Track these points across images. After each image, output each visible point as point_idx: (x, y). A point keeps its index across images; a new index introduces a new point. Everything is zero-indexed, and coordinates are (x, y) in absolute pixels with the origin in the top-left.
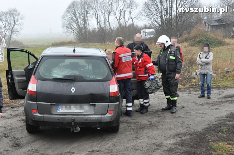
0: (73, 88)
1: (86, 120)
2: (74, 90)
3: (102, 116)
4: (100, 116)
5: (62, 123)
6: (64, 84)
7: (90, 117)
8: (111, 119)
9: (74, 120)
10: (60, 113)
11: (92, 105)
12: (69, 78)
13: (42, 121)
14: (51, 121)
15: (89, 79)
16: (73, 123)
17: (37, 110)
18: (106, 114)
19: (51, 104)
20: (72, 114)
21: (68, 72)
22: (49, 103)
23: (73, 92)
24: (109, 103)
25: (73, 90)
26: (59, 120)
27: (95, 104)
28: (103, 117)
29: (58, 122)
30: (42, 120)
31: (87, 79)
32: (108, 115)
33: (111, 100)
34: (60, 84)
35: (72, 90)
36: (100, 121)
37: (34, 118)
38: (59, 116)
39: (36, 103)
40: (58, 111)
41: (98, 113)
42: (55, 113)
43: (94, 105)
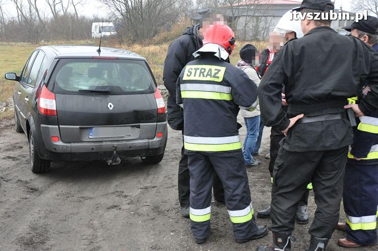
0: (110, 104)
1: (130, 147)
2: (113, 106)
3: (150, 141)
4: (146, 141)
5: (97, 153)
6: (97, 98)
7: (134, 142)
8: (160, 144)
9: (116, 148)
10: (93, 140)
11: (135, 126)
12: (104, 90)
13: (68, 153)
14: (81, 152)
15: (130, 91)
16: (115, 152)
17: (59, 136)
18: (154, 138)
19: (80, 128)
20: (110, 139)
21: (95, 82)
22: (78, 127)
23: (111, 109)
24: (157, 122)
25: (111, 106)
26: (93, 149)
27: (140, 125)
28: (152, 142)
29: (92, 153)
30: (69, 151)
31: (127, 91)
32: (156, 139)
33: (159, 119)
34: (91, 99)
35: (109, 106)
36: (147, 148)
37: (55, 149)
38: (93, 144)
39: (57, 126)
40: (90, 137)
41: (143, 138)
42: (87, 140)
43: (138, 127)
